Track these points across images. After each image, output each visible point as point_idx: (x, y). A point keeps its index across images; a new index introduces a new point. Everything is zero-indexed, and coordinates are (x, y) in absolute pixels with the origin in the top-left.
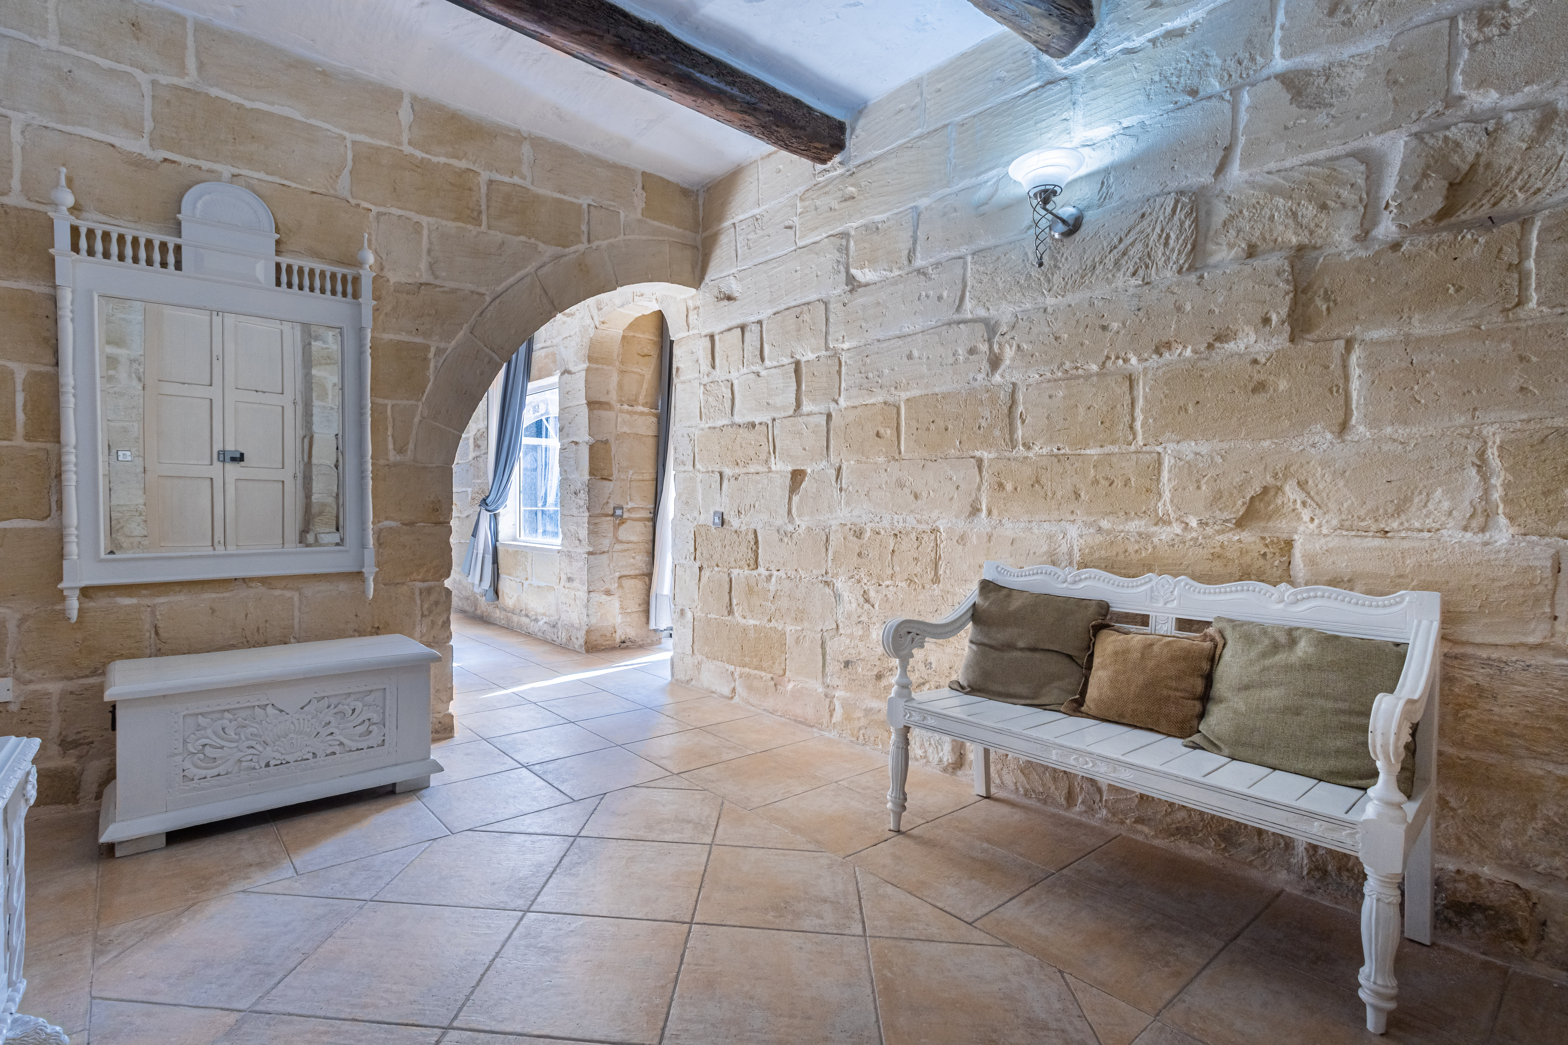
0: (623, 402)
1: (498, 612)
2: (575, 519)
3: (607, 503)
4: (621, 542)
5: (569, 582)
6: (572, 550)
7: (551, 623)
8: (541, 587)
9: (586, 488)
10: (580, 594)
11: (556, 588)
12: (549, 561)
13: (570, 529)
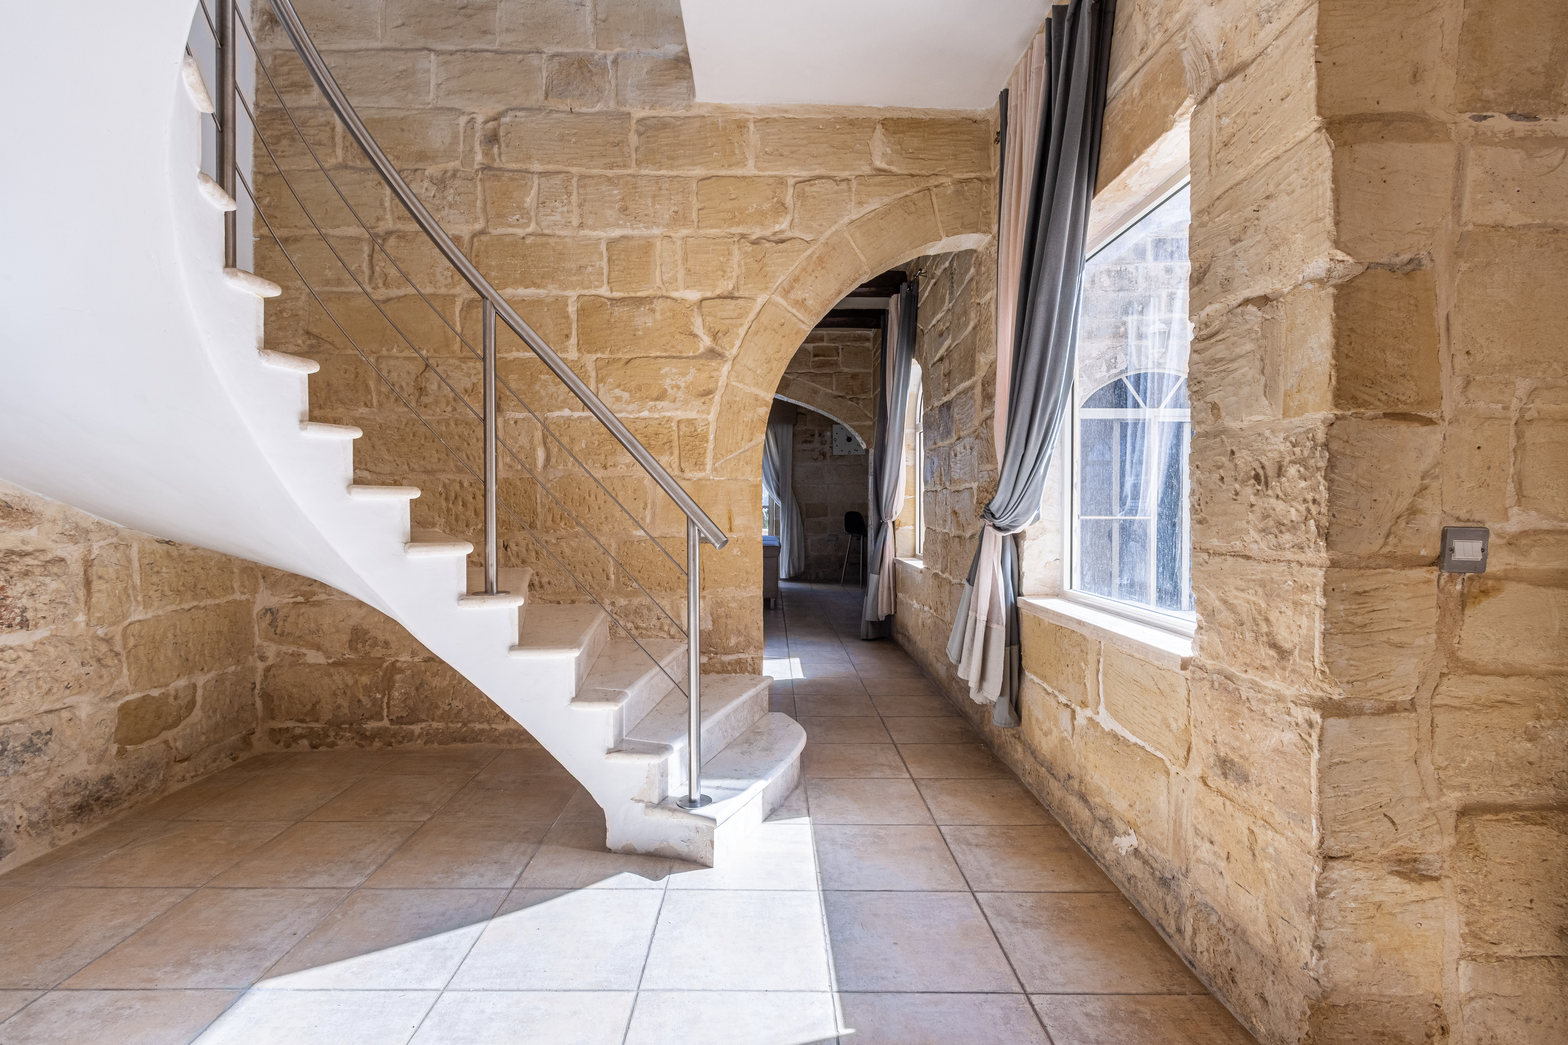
0: (1487, 104)
1: (1020, 749)
2: (1256, 570)
3: (1413, 511)
4: (1472, 669)
5: (1225, 775)
6: (1244, 676)
7: (1155, 865)
8: (1126, 742)
9: (1318, 454)
10: (1276, 844)
11: (1173, 770)
12: (1152, 683)
13: (1236, 597)
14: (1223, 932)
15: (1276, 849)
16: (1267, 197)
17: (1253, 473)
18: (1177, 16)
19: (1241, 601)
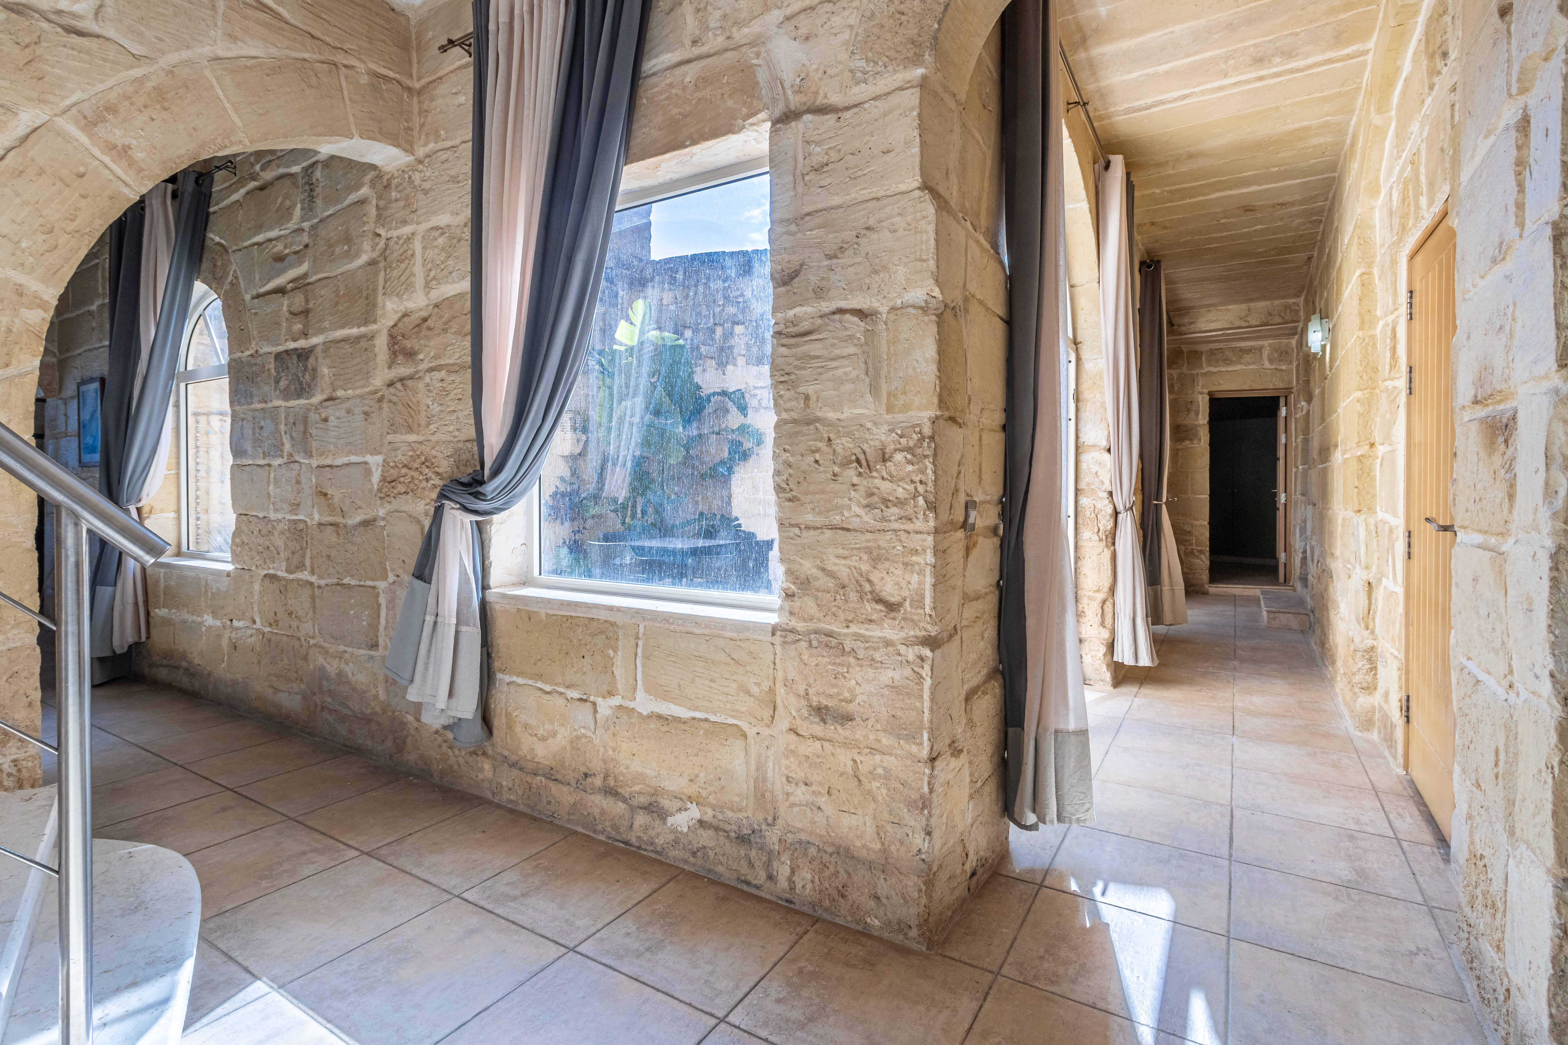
2: (859, 539)
5: (824, 721)
6: (846, 631)
7: (727, 827)
8: (677, 720)
9: (925, 444)
10: (885, 765)
11: (751, 732)
12: (724, 655)
13: (835, 564)
14: (826, 858)
15: (885, 769)
16: (868, 229)
17: (854, 458)
18: (746, 30)
19: (843, 568)
